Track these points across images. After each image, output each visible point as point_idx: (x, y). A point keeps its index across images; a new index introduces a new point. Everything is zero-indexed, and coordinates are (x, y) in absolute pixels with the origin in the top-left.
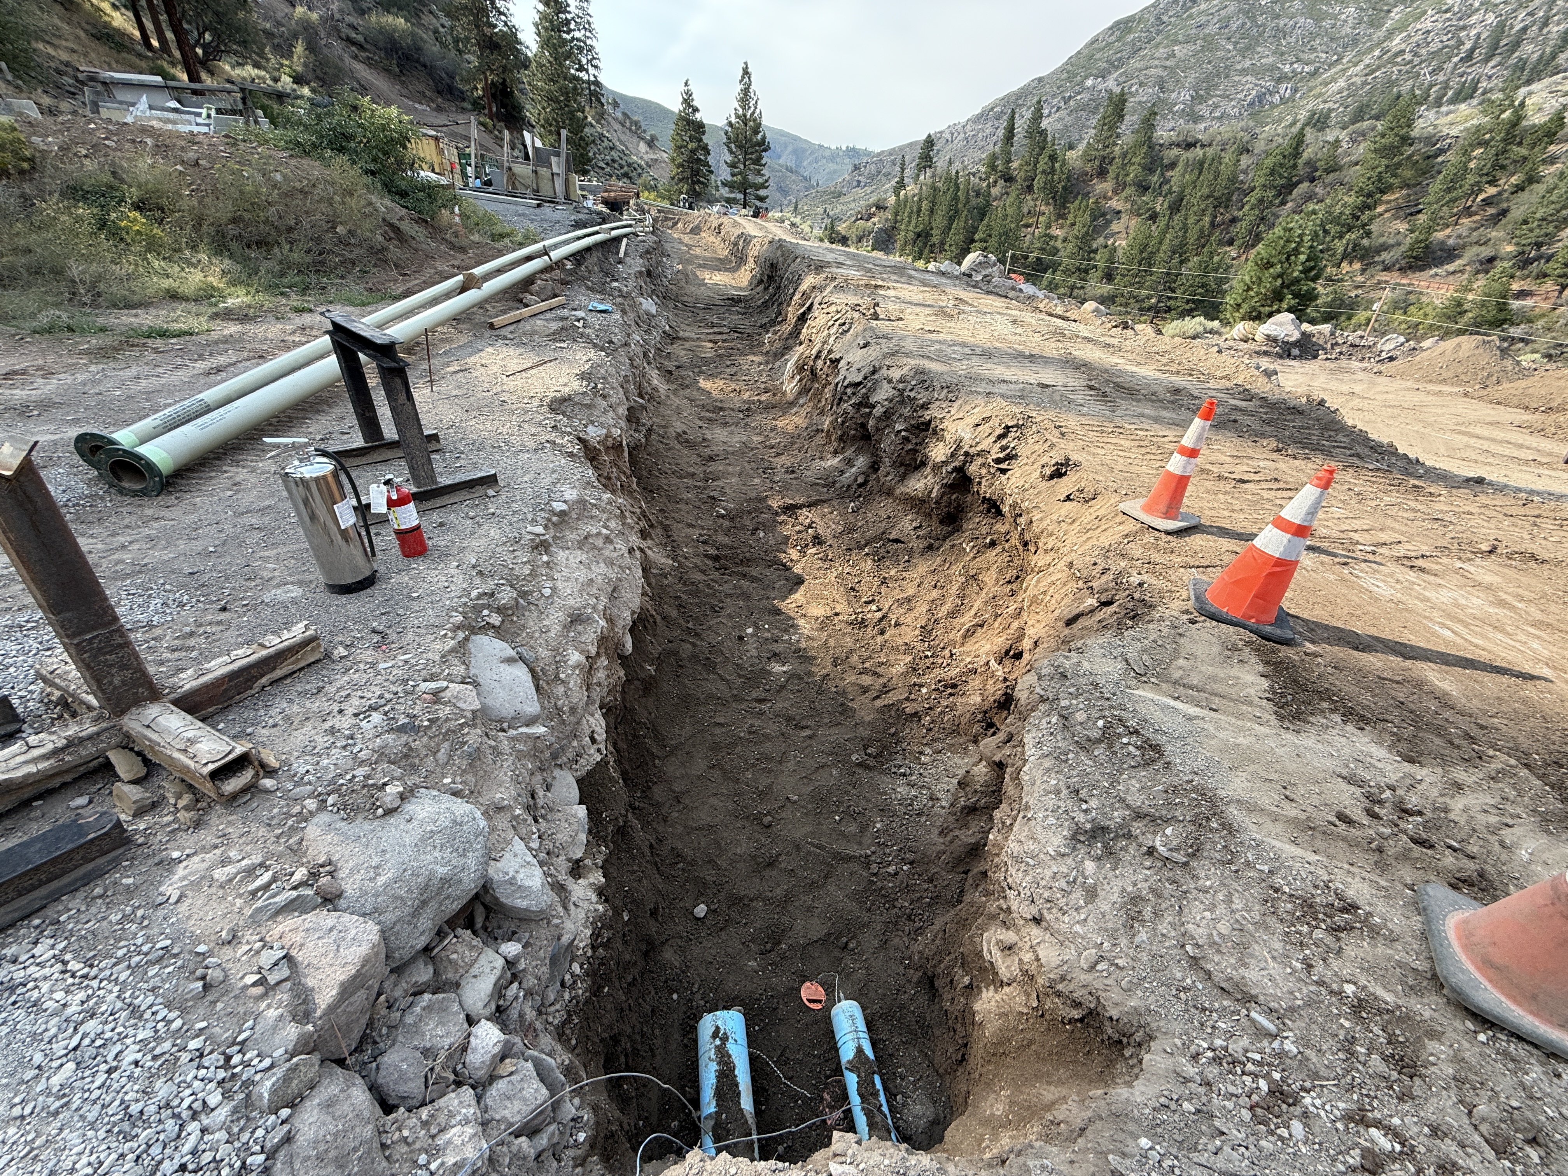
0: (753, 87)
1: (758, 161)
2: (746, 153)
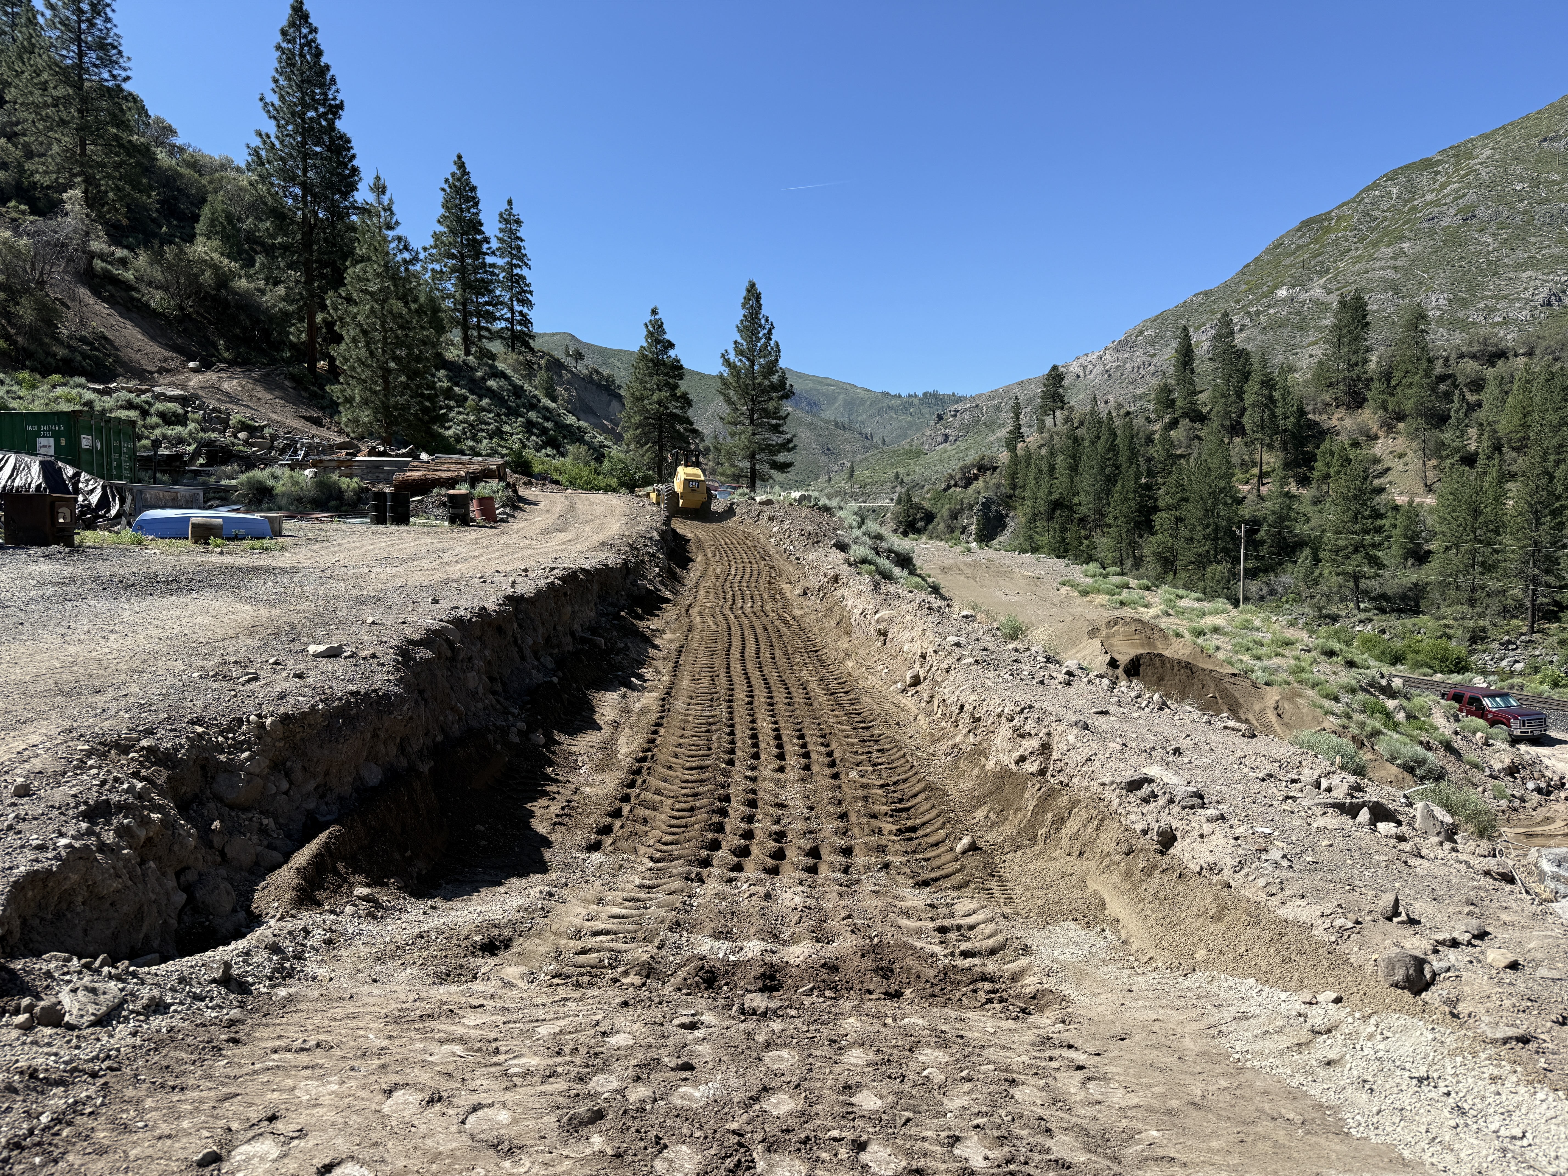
0: (764, 311)
1: (774, 413)
2: (754, 403)
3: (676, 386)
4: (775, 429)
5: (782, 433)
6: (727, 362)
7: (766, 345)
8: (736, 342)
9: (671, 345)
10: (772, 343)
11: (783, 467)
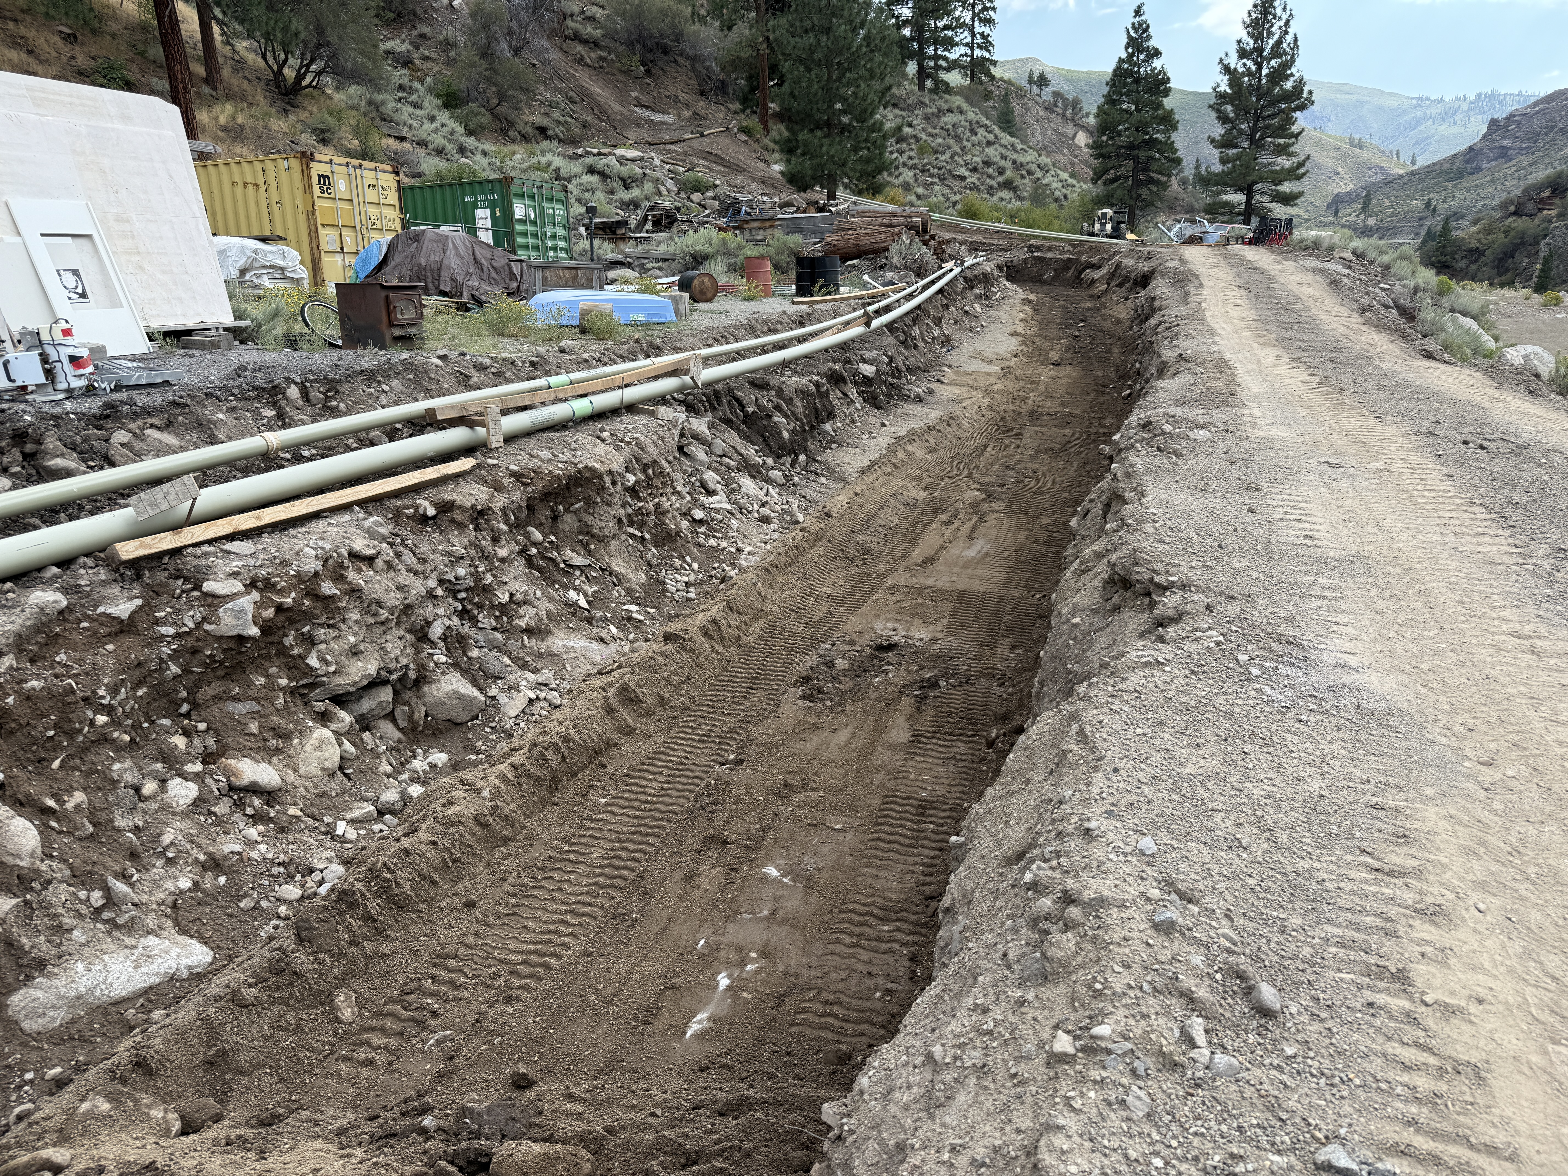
1: (1284, 128)
2: (1258, 117)
3: (1160, 105)
4: (1281, 150)
5: (1291, 155)
6: (1227, 69)
7: (1279, 43)
8: (1239, 42)
9: (1157, 53)
10: (1289, 38)
11: (1288, 199)
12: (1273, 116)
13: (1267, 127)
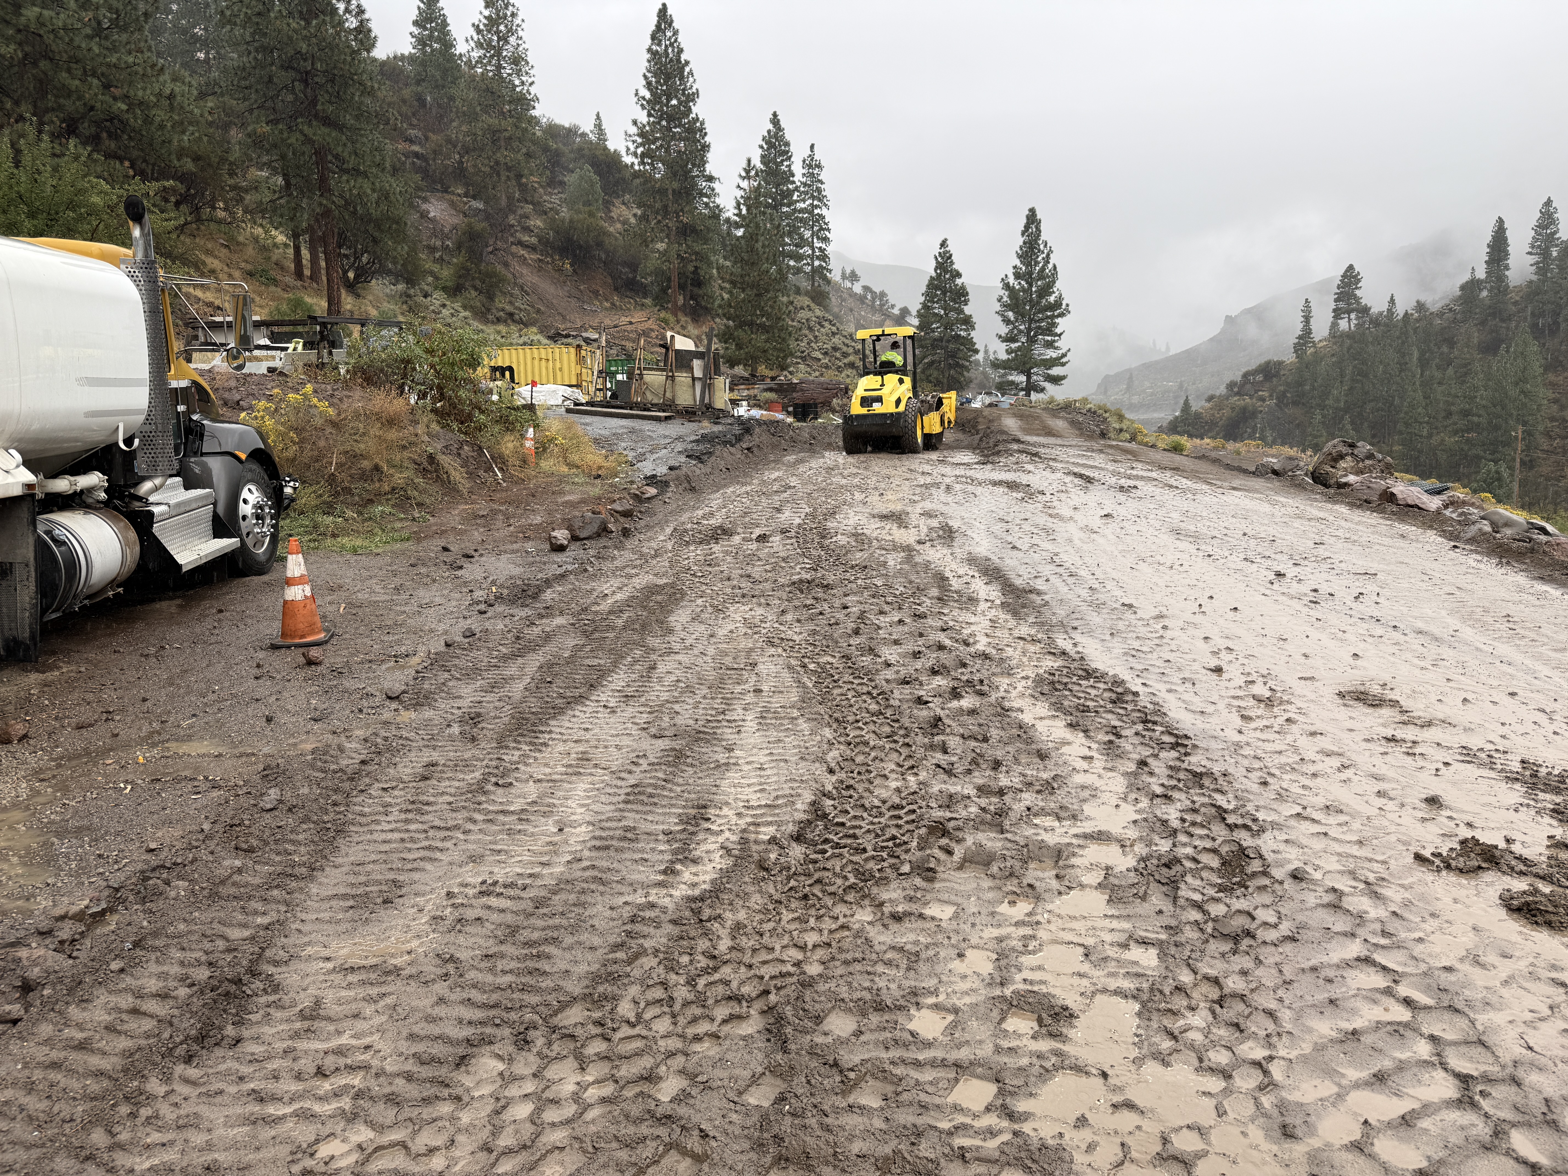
0: (1043, 237)
1: (1050, 330)
2: (1031, 321)
3: (962, 311)
4: (1050, 345)
5: (1056, 348)
6: (1007, 286)
7: (1043, 269)
8: (1015, 267)
9: (958, 274)
10: (1050, 266)
11: (1056, 380)
12: (1042, 320)
13: (1039, 327)
